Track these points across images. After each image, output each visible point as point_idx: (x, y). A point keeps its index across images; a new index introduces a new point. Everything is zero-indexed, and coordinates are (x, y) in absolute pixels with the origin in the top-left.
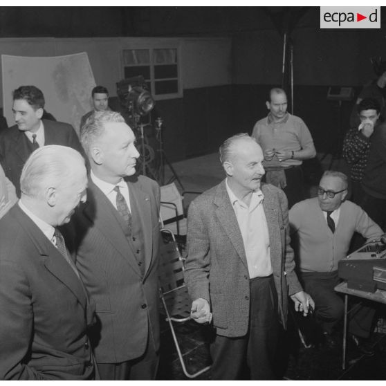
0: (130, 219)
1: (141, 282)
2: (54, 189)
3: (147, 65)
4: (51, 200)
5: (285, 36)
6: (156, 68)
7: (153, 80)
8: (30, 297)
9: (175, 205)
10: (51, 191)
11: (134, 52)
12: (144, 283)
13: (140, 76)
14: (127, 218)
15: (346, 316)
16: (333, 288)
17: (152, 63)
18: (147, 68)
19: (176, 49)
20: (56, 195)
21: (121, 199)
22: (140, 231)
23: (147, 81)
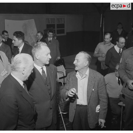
0: (46, 79)
1: (50, 100)
2: (24, 68)
3: (54, 24)
4: (24, 72)
5: (102, 15)
6: (57, 25)
7: (56, 29)
8: (18, 107)
9: (63, 73)
10: (23, 69)
11: (50, 19)
12: (51, 101)
13: (52, 28)
14: (45, 78)
15: (122, 113)
16: (118, 104)
17: (56, 23)
18: (54, 25)
19: (64, 18)
20: (25, 70)
21: (43, 72)
22: (50, 83)
23: (54, 29)
